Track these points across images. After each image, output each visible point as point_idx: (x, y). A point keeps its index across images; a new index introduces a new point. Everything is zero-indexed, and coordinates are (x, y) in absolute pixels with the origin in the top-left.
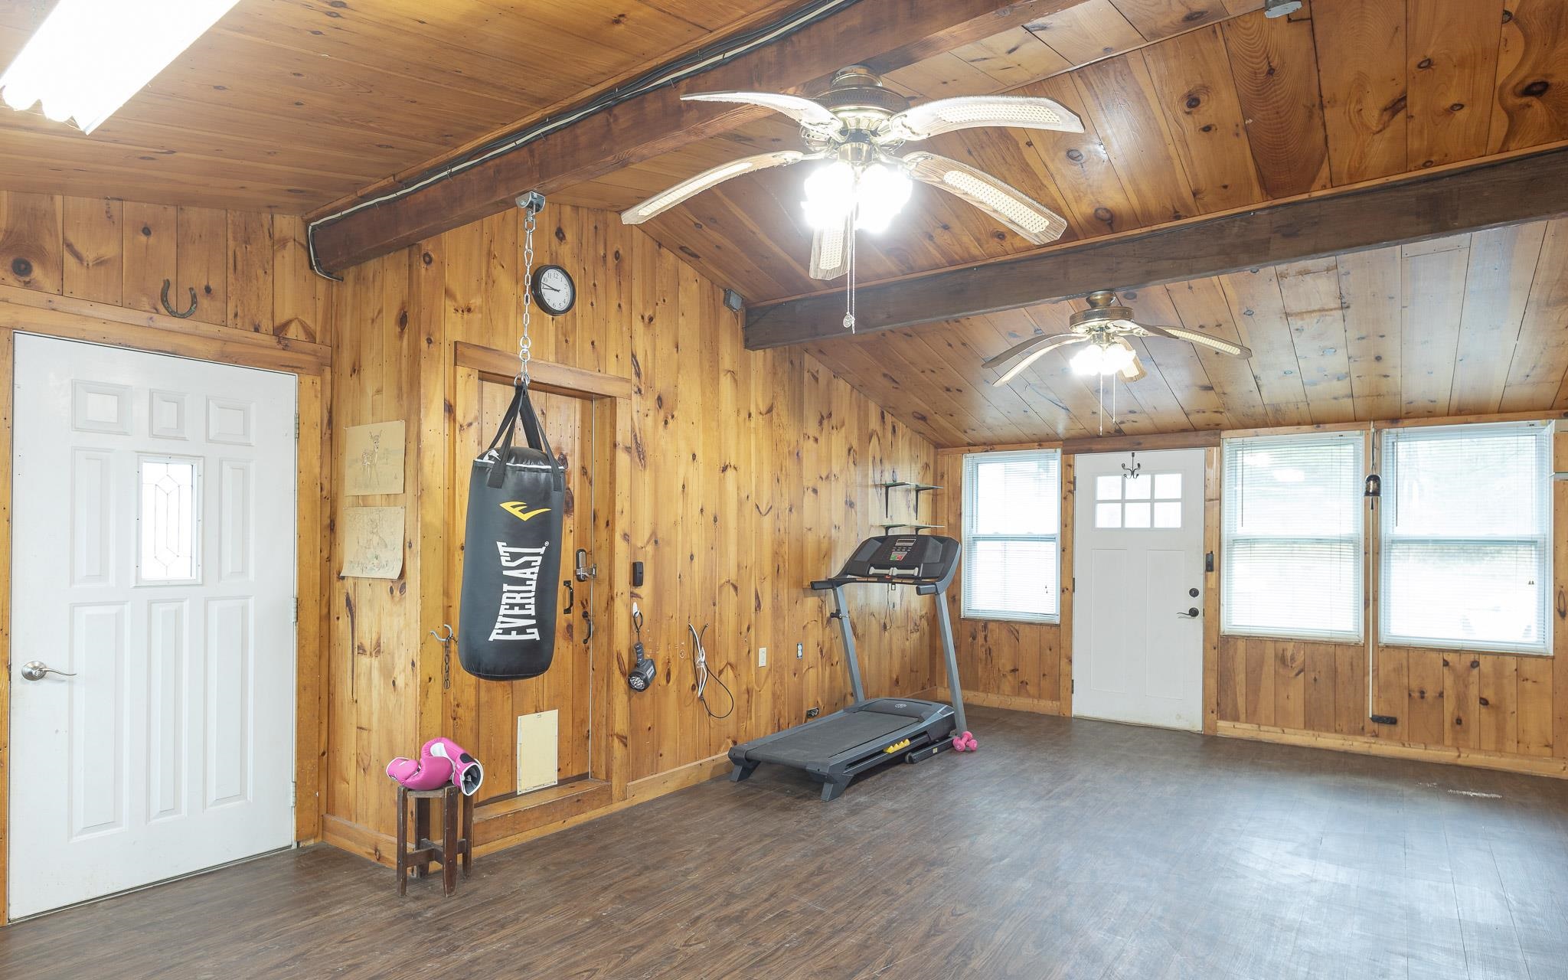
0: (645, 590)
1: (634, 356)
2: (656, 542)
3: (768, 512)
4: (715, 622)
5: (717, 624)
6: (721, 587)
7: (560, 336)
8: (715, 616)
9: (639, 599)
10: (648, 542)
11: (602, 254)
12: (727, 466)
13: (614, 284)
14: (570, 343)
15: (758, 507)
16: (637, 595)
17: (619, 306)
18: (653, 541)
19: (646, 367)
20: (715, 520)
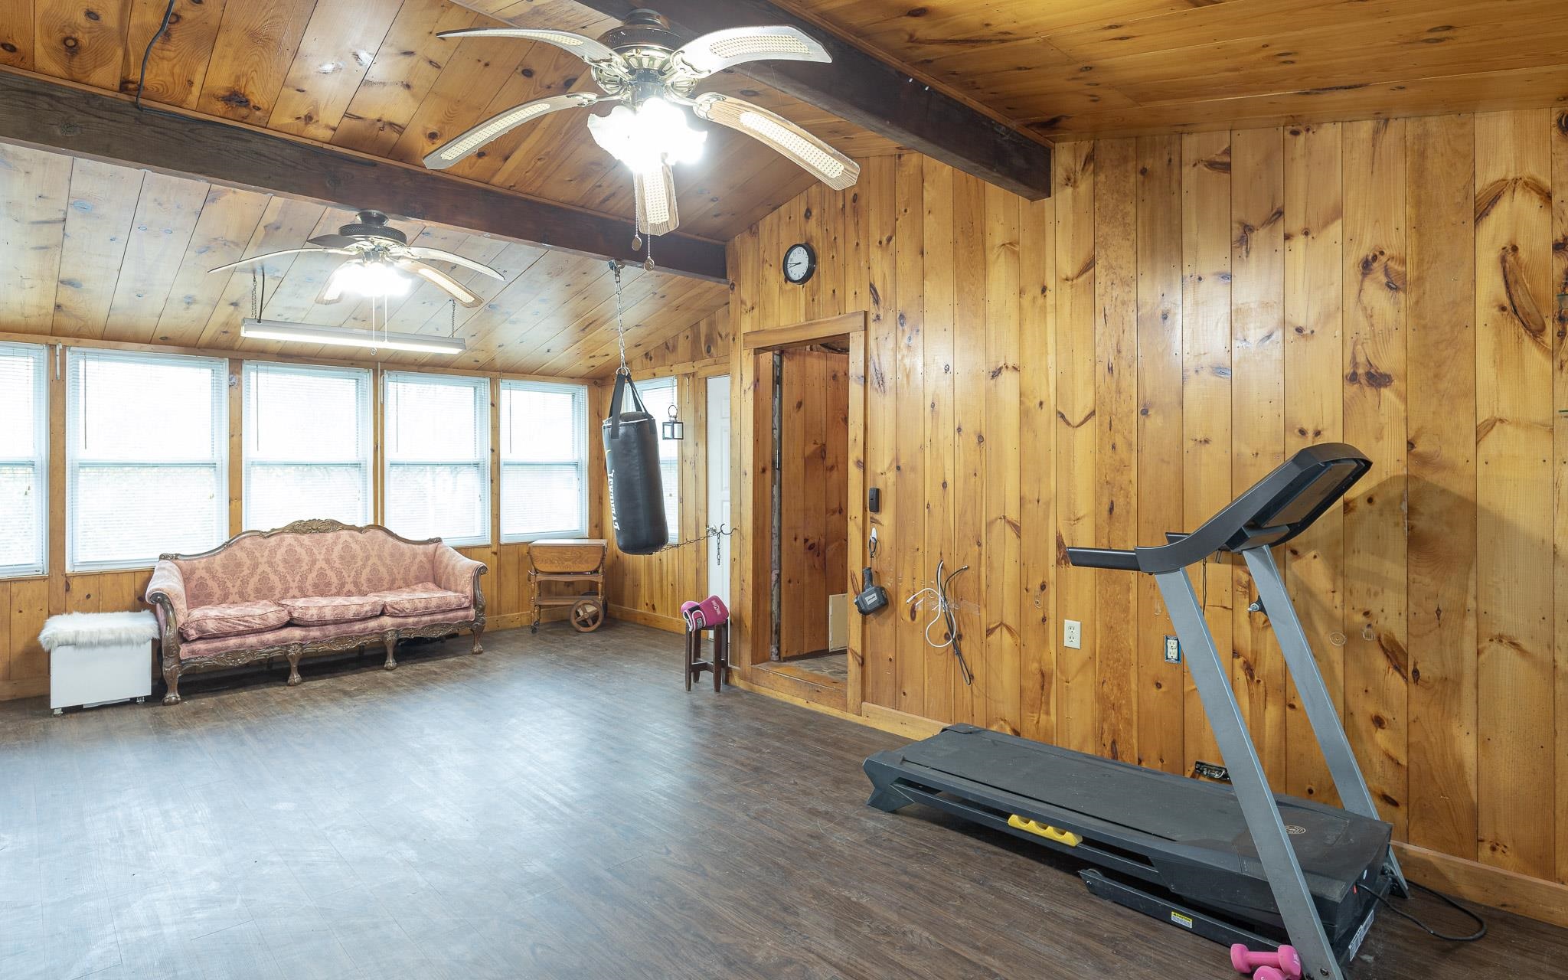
0: (886, 516)
1: (872, 286)
2: (898, 468)
3: (1082, 423)
4: (980, 567)
5: (983, 569)
6: (989, 525)
7: (808, 298)
8: (980, 558)
9: (880, 526)
10: (888, 469)
11: (841, 206)
12: (1001, 369)
13: (851, 228)
14: (816, 301)
15: (1063, 416)
16: (876, 520)
17: (858, 244)
18: (894, 466)
19: (884, 290)
20: (981, 439)
